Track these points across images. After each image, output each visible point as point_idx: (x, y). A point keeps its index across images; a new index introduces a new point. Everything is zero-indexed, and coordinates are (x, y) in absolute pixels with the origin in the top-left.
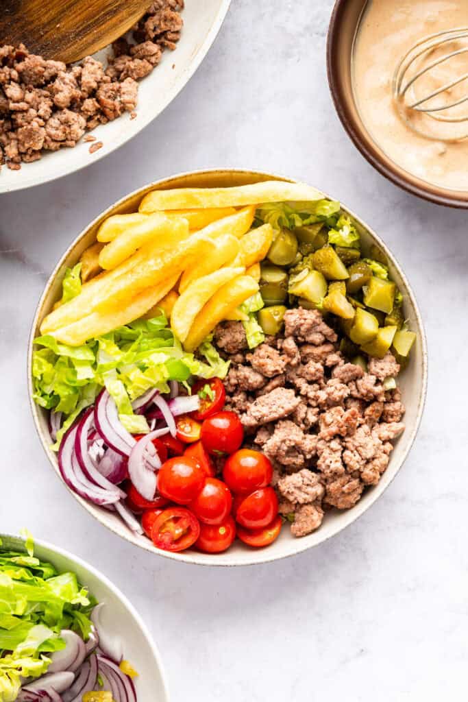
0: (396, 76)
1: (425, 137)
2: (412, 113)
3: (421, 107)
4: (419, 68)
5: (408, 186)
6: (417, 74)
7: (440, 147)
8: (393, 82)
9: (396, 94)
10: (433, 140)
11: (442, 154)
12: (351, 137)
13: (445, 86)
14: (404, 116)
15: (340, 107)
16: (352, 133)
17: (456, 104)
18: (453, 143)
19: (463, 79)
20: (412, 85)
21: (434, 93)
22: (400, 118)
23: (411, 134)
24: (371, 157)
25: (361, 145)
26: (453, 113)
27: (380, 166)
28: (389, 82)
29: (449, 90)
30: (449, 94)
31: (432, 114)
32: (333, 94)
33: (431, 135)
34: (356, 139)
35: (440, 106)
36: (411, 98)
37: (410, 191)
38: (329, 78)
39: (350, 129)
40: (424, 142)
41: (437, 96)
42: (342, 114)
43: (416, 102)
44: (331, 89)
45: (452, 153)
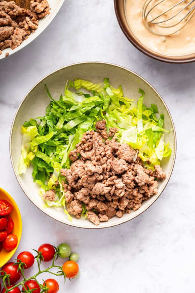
0: (143, 9)
1: (157, 35)
2: (151, 25)
3: (154, 22)
4: (153, 5)
5: (151, 55)
6: (152, 7)
7: (164, 38)
8: (142, 12)
9: (144, 17)
10: (160, 36)
11: (164, 41)
12: (126, 35)
13: (164, 12)
14: (147, 26)
15: (120, 23)
16: (126, 33)
17: (168, 20)
18: (169, 36)
19: (171, 9)
20: (150, 13)
21: (159, 15)
22: (146, 27)
23: (150, 34)
24: (134, 43)
25: (130, 39)
26: (168, 23)
27: (138, 47)
28: (140, 12)
29: (166, 14)
30: (166, 16)
31: (159, 24)
32: (117, 18)
33: (159, 34)
34: (128, 36)
35: (162, 21)
36: (150, 18)
37: (151, 57)
38: (115, 11)
39: (125, 32)
40: (157, 37)
41: (161, 16)
42: (122, 26)
43: (152, 20)
44: (116, 16)
45: (168, 41)
